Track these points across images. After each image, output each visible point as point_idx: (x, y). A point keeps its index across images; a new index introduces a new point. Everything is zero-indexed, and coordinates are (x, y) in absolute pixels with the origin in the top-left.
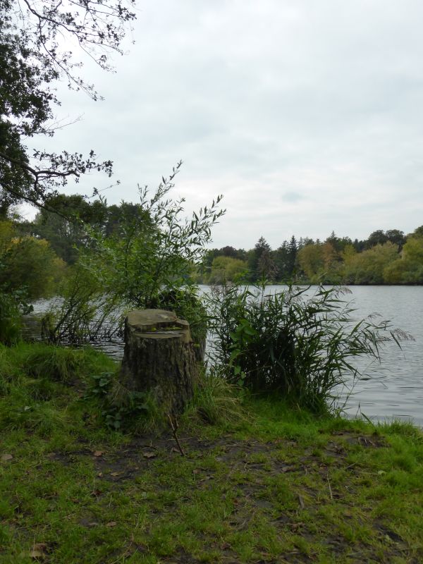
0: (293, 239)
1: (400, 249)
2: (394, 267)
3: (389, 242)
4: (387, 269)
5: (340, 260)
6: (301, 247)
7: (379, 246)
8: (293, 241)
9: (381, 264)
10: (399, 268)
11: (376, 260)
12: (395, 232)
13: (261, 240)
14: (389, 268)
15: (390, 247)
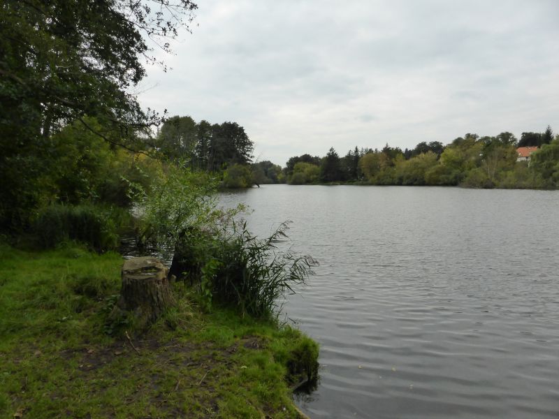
0: (356, 148)
1: (439, 157)
2: (434, 171)
3: (430, 152)
4: (428, 173)
5: (392, 165)
6: (362, 155)
7: (422, 155)
8: (357, 151)
9: (423, 169)
10: (437, 172)
11: (419, 166)
12: (436, 143)
13: (331, 150)
14: (429, 172)
15: (431, 155)
